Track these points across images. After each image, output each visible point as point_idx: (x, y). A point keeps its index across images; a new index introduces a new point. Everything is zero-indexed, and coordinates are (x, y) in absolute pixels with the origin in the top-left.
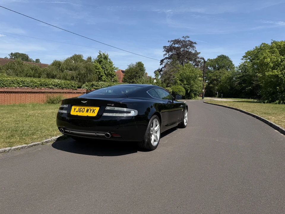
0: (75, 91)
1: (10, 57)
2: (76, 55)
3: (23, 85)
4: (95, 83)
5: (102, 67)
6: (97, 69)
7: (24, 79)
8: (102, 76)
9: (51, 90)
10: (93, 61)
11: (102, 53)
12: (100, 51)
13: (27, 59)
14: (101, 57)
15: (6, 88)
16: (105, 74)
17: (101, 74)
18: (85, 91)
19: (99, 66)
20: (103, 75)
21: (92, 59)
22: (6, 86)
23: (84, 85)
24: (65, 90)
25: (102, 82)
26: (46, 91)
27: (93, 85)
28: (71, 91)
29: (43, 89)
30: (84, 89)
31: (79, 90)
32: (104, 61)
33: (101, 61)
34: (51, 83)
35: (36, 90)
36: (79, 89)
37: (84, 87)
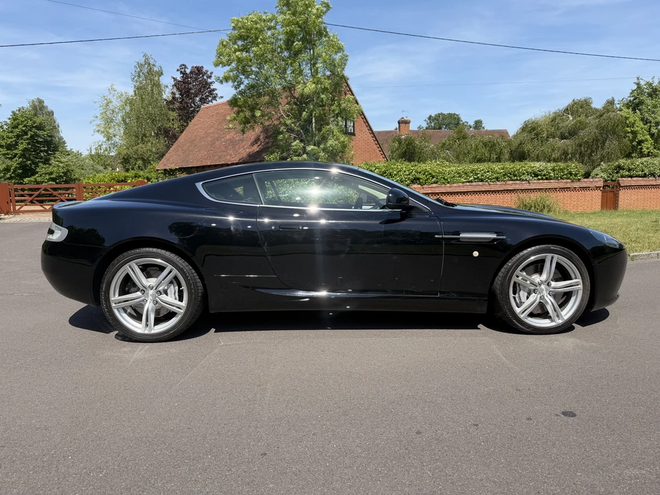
0: (577, 185)
1: (428, 124)
2: (575, 103)
3: (475, 179)
4: (622, 162)
5: (642, 119)
6: (628, 127)
7: (475, 166)
8: (640, 142)
9: (526, 186)
10: (618, 106)
11: (642, 83)
12: (638, 79)
13: (458, 123)
14: (642, 93)
15: (448, 185)
16: (652, 135)
17: (640, 137)
18: (601, 184)
19: (634, 117)
20: (647, 140)
21: (616, 102)
22: (448, 183)
23: (597, 170)
24: (553, 184)
25: (645, 159)
26: (517, 187)
27: (619, 168)
28: (568, 185)
29: (511, 185)
30: (597, 180)
31: (586, 182)
32: (649, 101)
33: (641, 103)
34: (525, 170)
35: (498, 186)
36: (586, 180)
37: (597, 175)
